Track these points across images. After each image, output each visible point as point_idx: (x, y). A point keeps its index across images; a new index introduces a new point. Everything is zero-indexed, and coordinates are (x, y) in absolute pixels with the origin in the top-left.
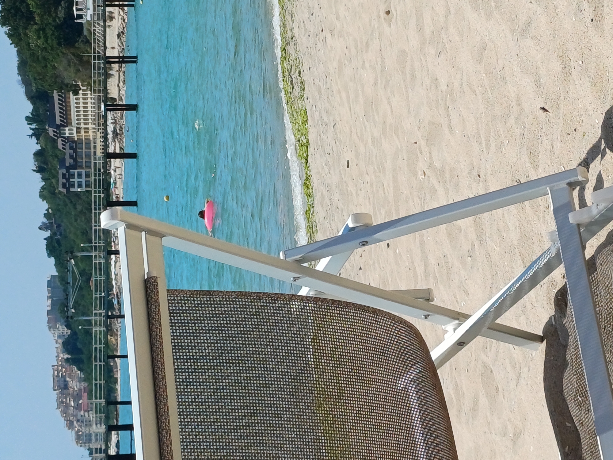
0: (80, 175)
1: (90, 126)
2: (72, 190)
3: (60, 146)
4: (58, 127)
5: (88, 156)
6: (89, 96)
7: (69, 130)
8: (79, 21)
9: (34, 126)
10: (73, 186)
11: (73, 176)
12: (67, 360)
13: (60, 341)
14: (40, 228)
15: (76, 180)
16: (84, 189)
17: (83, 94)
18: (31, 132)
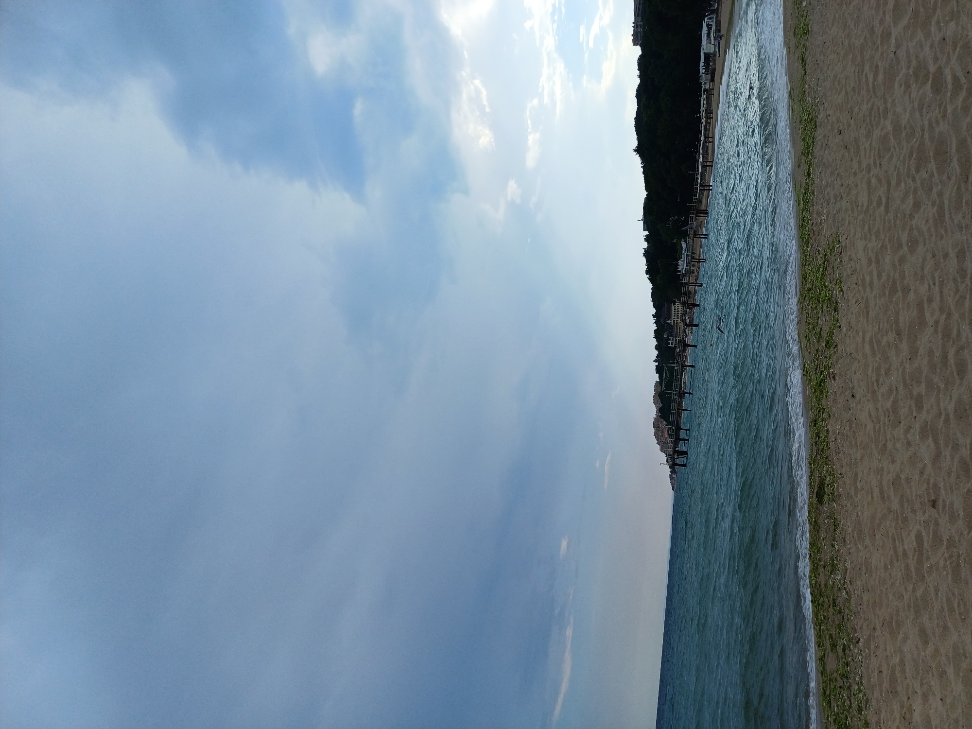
0: (673, 340)
1: (679, 320)
2: (669, 346)
3: (666, 327)
4: (665, 319)
6: (680, 305)
7: (670, 320)
9: (655, 319)
10: (670, 344)
11: (670, 340)
12: (660, 416)
13: (658, 408)
14: (654, 361)
15: (671, 342)
16: (673, 346)
17: (678, 304)
18: (654, 321)
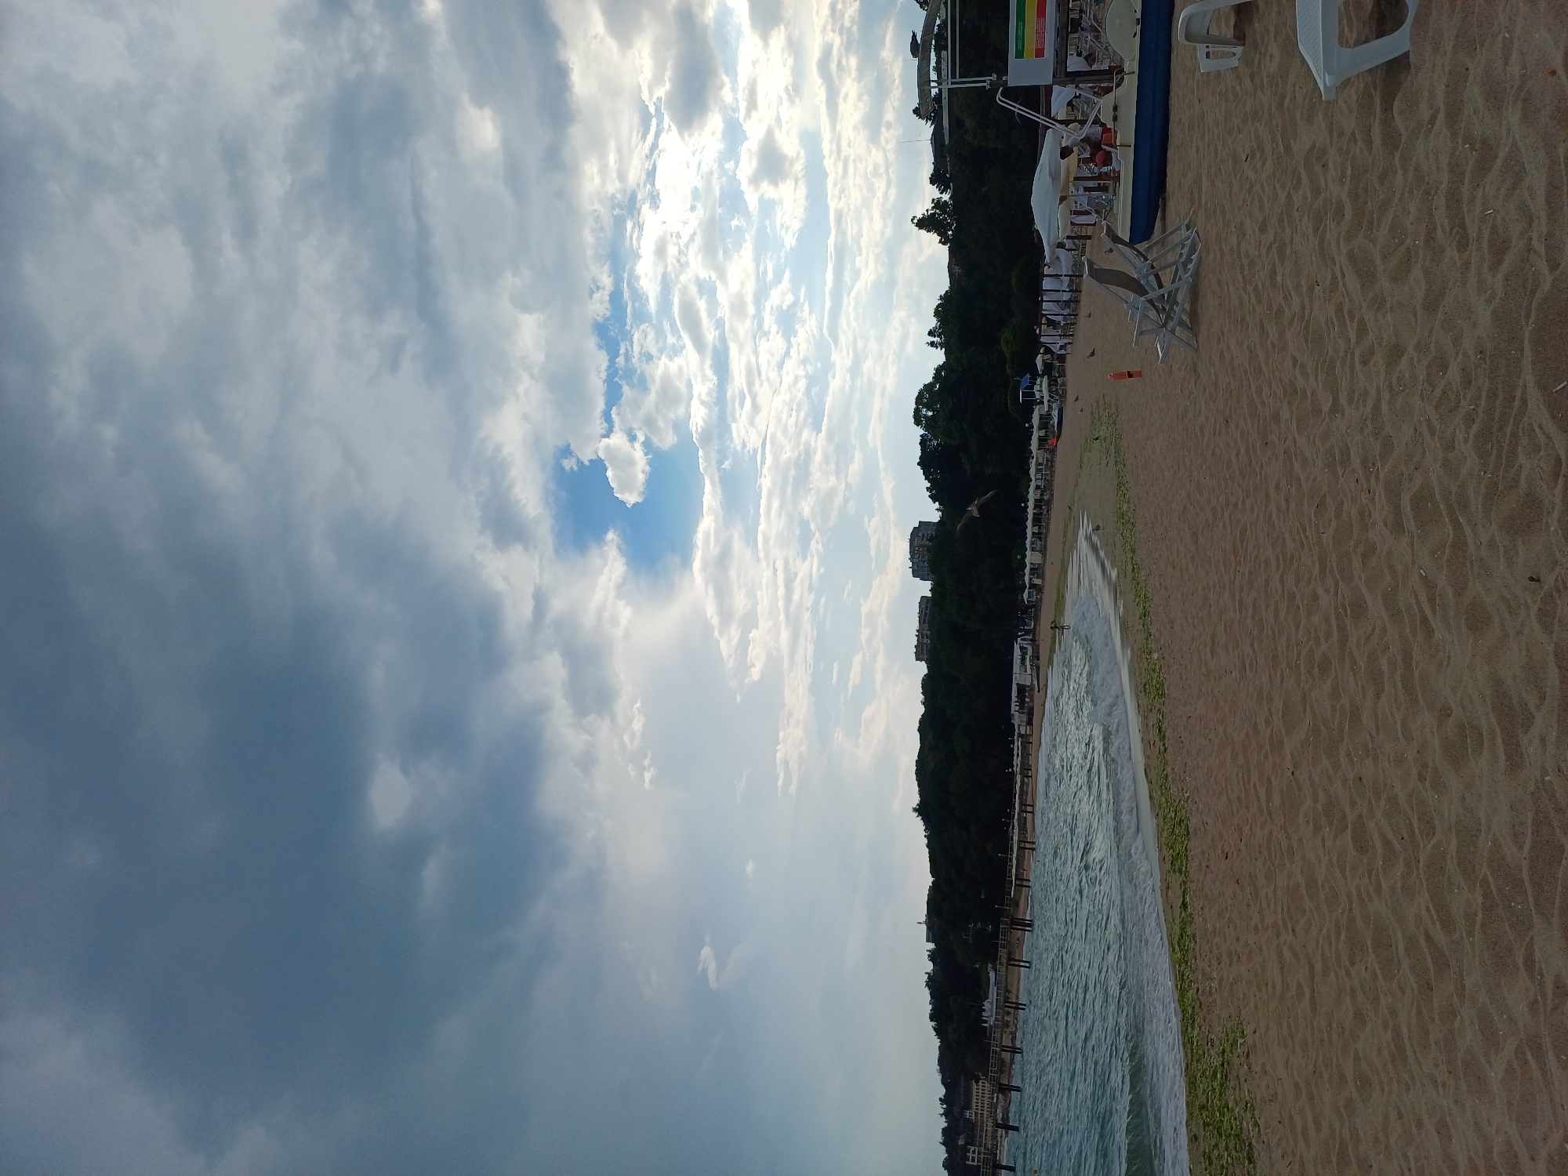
0: (974, 1152)
1: (985, 1112)
2: (967, 1162)
3: (961, 1125)
4: (962, 1109)
5: (981, 1137)
6: (986, 1084)
7: (970, 1113)
8: (985, 1025)
9: (945, 1106)
10: (968, 1160)
11: (969, 1151)
16: (975, 1164)
17: (983, 1083)
18: (942, 1111)
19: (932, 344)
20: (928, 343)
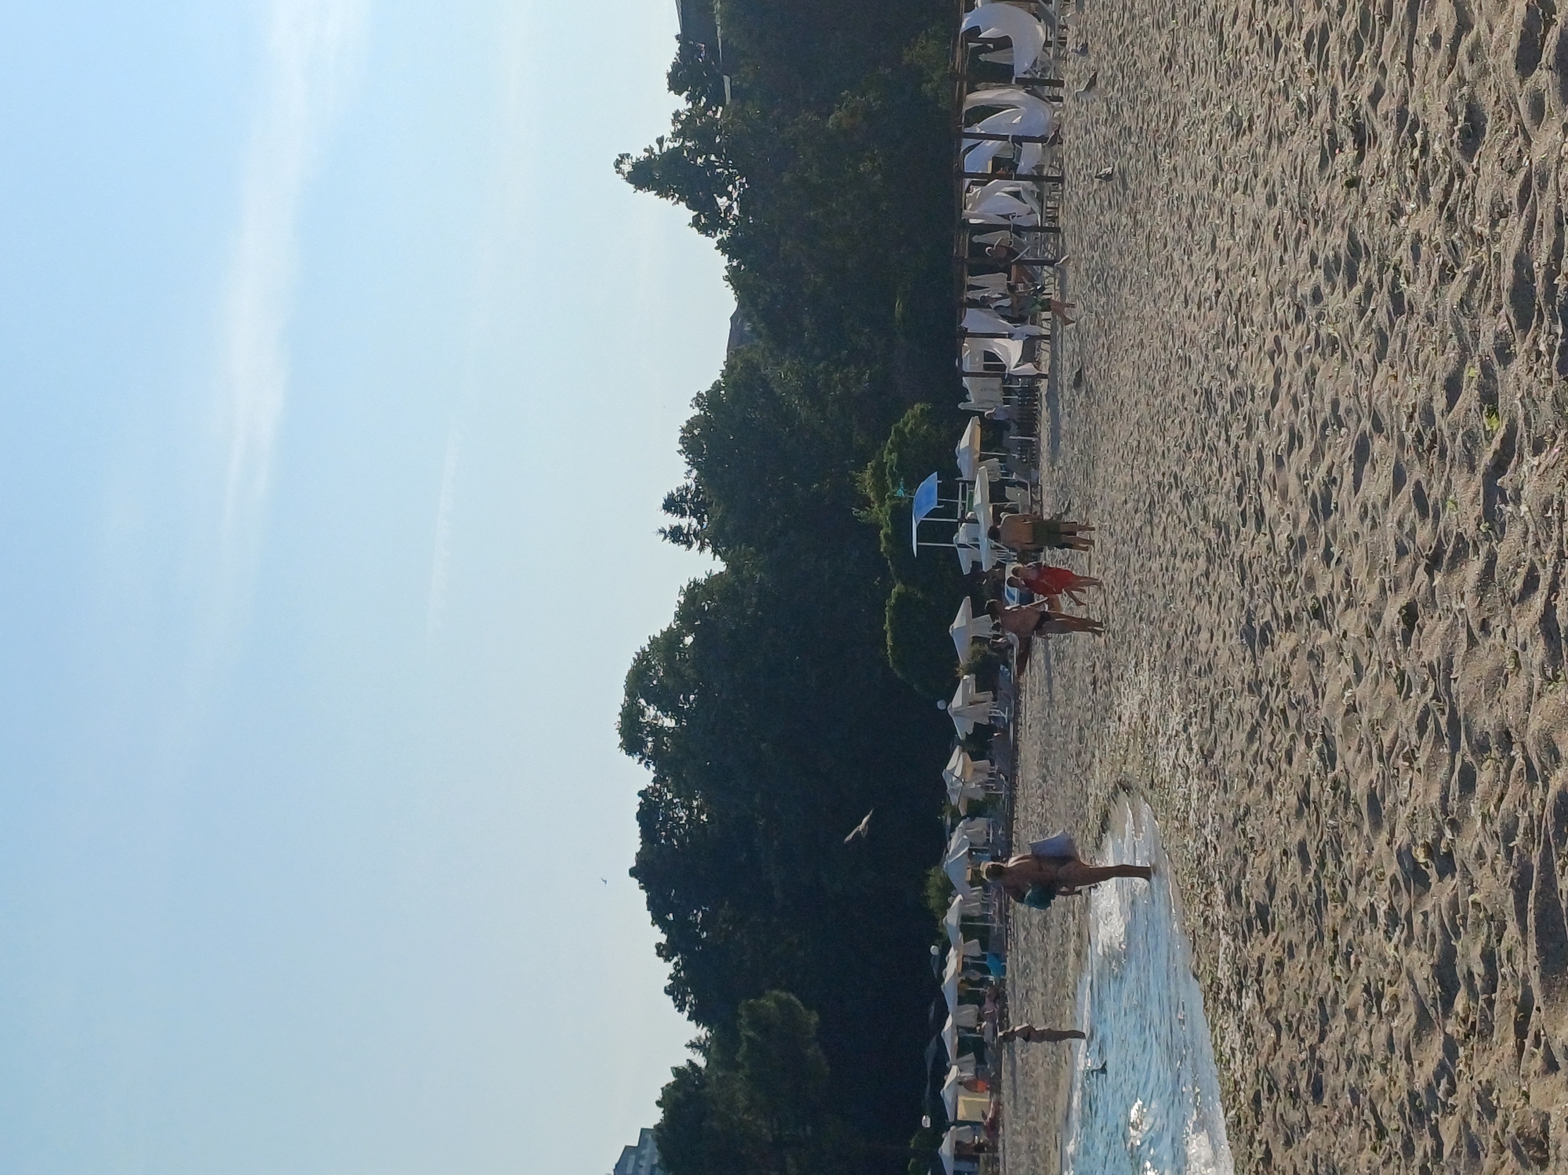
19: (676, 535)
20: (662, 531)
